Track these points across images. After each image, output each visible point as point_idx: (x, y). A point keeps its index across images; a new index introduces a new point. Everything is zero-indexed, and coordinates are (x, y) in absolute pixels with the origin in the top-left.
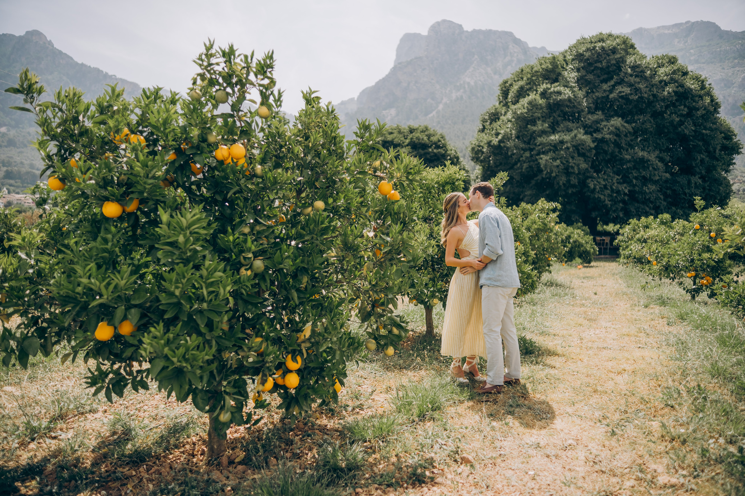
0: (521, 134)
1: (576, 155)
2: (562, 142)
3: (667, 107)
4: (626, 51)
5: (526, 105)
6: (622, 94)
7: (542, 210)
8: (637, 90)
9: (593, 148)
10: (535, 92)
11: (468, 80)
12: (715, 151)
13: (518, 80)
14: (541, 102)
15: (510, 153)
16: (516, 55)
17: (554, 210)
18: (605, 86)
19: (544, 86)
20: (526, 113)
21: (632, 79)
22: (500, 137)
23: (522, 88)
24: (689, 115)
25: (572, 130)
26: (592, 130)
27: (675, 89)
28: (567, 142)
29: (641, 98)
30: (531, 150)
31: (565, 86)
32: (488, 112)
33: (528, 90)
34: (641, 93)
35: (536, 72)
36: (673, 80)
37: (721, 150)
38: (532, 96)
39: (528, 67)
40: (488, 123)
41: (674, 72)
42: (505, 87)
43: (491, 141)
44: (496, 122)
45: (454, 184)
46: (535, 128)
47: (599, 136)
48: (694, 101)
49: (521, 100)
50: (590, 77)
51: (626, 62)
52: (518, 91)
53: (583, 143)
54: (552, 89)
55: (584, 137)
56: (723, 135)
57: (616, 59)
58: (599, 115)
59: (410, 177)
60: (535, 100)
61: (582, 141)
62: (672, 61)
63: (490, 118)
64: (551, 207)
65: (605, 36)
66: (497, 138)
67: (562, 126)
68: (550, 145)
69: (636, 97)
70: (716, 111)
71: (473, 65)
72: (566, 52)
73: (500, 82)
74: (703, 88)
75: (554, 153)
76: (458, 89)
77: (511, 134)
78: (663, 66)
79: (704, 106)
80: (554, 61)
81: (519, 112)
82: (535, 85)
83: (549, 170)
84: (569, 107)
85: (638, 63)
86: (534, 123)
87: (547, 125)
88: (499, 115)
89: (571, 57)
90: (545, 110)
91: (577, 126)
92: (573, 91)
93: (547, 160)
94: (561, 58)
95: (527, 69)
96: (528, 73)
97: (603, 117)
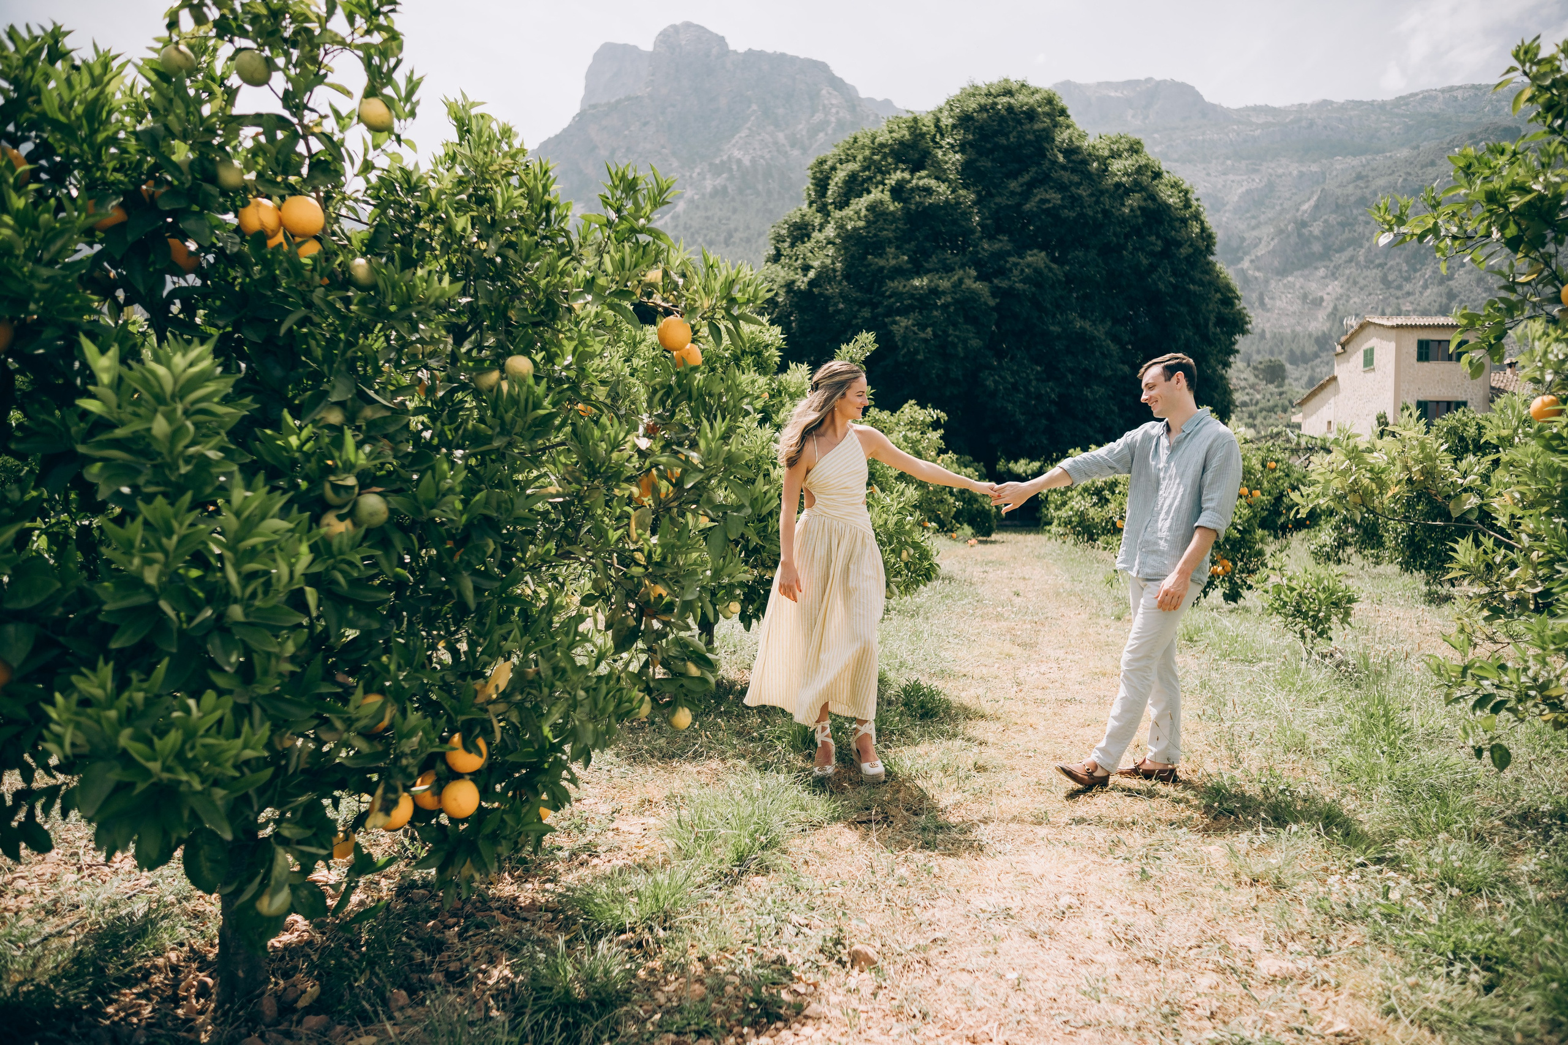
0: (853, 271)
1: (961, 320)
2: (934, 292)
3: (1127, 236)
4: (1053, 119)
5: (863, 212)
6: (1047, 206)
8: (1075, 201)
9: (993, 309)
10: (881, 187)
11: (737, 154)
12: (1207, 326)
13: (848, 161)
14: (894, 207)
15: (831, 309)
16: (834, 110)
17: (935, 425)
18: (1013, 185)
19: (899, 175)
20: (864, 228)
21: (1066, 176)
22: (812, 274)
23: (854, 176)
24: (1166, 253)
25: (953, 270)
26: (991, 271)
27: (1143, 204)
28: (944, 293)
29: (1082, 215)
30: (873, 304)
31: (938, 178)
32: (786, 222)
33: (864, 181)
34: (1081, 206)
35: (882, 145)
36: (1138, 187)
37: (1216, 325)
38: (875, 195)
39: (866, 133)
40: (786, 245)
41: (1140, 170)
43: (793, 282)
44: (803, 242)
45: (759, 354)
46: (882, 262)
47: (1004, 284)
48: (1173, 228)
49: (853, 201)
50: (985, 163)
51: (1053, 140)
52: (845, 182)
53: (974, 296)
54: (914, 183)
55: (978, 286)
56: (1218, 295)
57: (1034, 132)
58: (1003, 243)
59: (736, 312)
60: (881, 202)
61: (973, 292)
62: (1135, 149)
63: (790, 234)
64: (929, 419)
65: (1015, 87)
66: (805, 275)
67: (934, 259)
68: (912, 296)
69: (1073, 214)
70: (1209, 249)
71: (749, 125)
72: (941, 110)
73: (812, 161)
74: (1187, 205)
75: (921, 313)
76: (717, 170)
77: (834, 270)
78: (1120, 156)
79: (1189, 239)
80: (914, 126)
81: (850, 226)
82: (881, 171)
83: (913, 346)
84: (944, 222)
85: (1077, 144)
86: (880, 251)
87: (906, 258)
88: (810, 228)
89: (951, 121)
90: (900, 224)
91: (965, 260)
92: (953, 190)
93: (908, 327)
94: (931, 122)
95: (863, 139)
96: (866, 146)
97: (1011, 247)
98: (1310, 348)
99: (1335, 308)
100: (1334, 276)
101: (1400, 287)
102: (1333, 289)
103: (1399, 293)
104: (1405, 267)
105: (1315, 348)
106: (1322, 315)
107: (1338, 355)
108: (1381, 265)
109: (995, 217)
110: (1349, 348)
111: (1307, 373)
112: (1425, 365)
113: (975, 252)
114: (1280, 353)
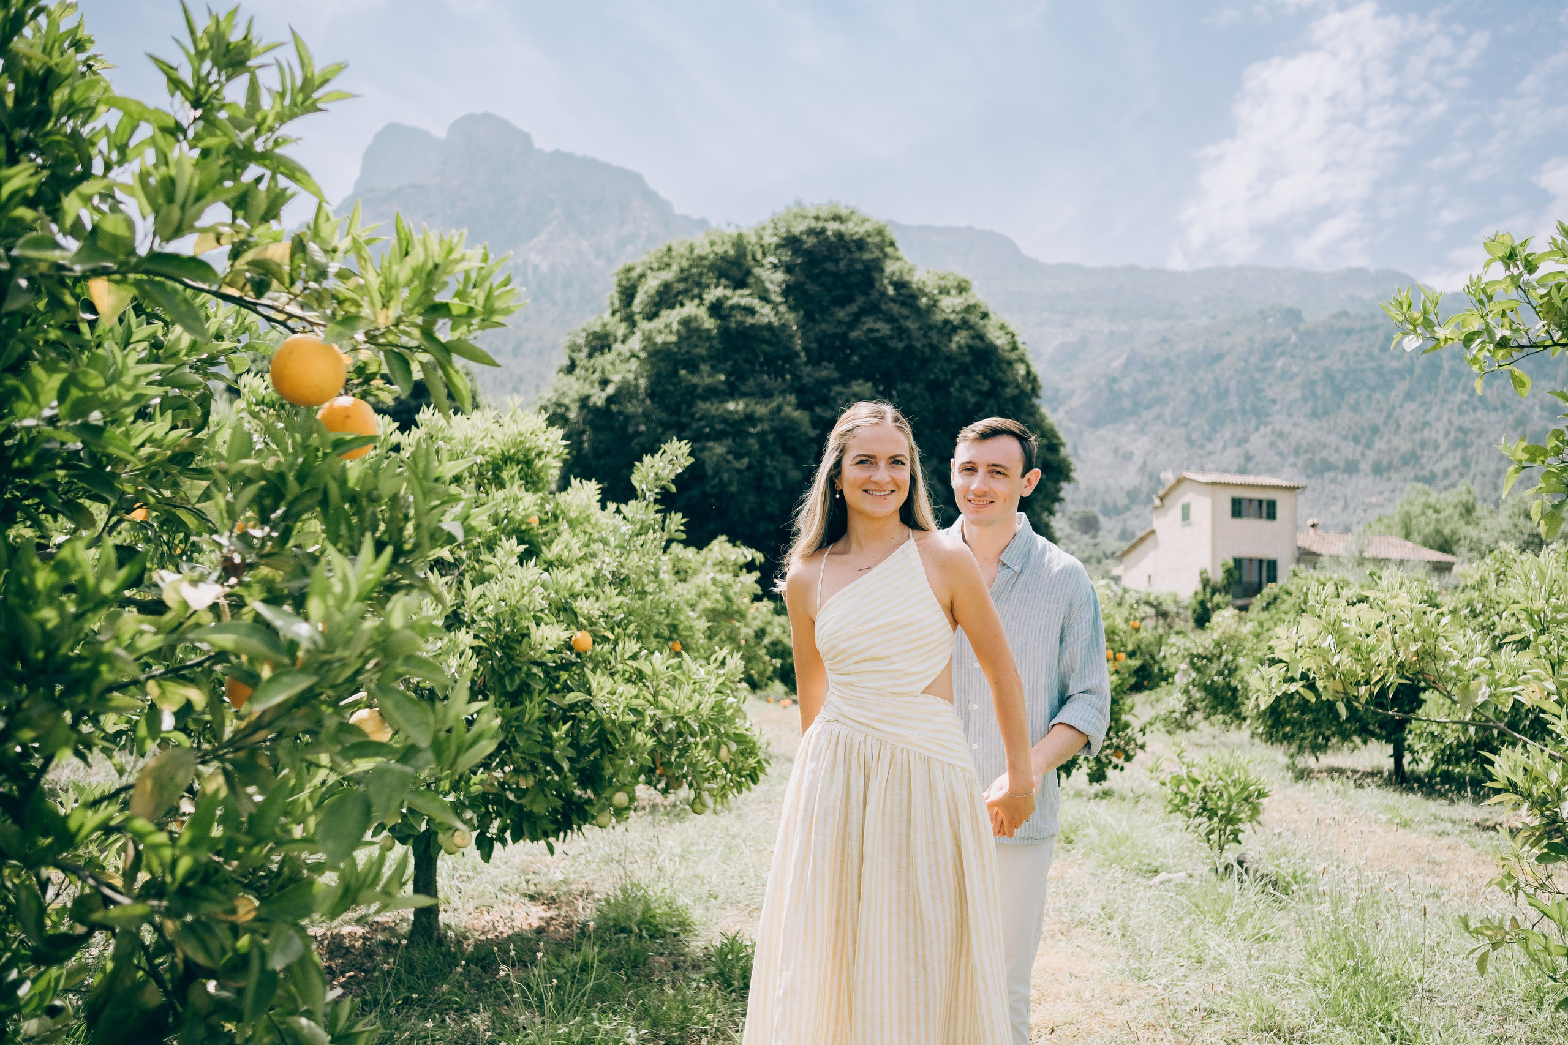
0: (659, 389)
1: (779, 450)
2: (750, 419)
3: (955, 374)
4: (882, 250)
5: (675, 326)
6: (876, 335)
7: (722, 563)
8: (901, 332)
9: (813, 440)
10: (696, 301)
13: (659, 269)
14: (709, 323)
15: (631, 430)
17: (750, 567)
18: (841, 314)
19: (720, 292)
20: (675, 344)
21: (895, 308)
22: (610, 390)
23: (667, 286)
25: (772, 395)
26: (813, 399)
27: (970, 342)
28: (760, 420)
29: (910, 348)
30: (681, 427)
31: (762, 299)
32: (584, 330)
33: (679, 293)
34: (910, 338)
35: (702, 258)
36: (965, 324)
38: (690, 308)
39: (682, 243)
40: (583, 355)
41: (969, 309)
42: (628, 280)
43: (588, 397)
44: (602, 354)
46: (695, 380)
48: (1001, 370)
49: (664, 313)
50: (812, 288)
51: (882, 270)
52: (658, 293)
53: (792, 426)
54: (735, 301)
55: (797, 414)
57: (863, 261)
58: (827, 371)
60: (696, 318)
61: (792, 421)
63: (588, 343)
64: (742, 560)
65: (843, 212)
66: (603, 390)
67: (751, 382)
68: (724, 421)
69: (901, 346)
70: (1035, 392)
71: (550, 228)
72: (764, 228)
73: (619, 267)
74: (1014, 348)
75: (734, 440)
77: (637, 387)
78: (948, 293)
79: (1016, 381)
80: (739, 244)
81: (659, 340)
82: (699, 284)
83: (726, 476)
84: (769, 343)
85: (906, 278)
86: (693, 368)
87: (722, 377)
88: (611, 339)
89: (775, 240)
90: (716, 343)
91: (784, 386)
92: (777, 313)
93: (721, 455)
94: (753, 239)
95: (680, 249)
96: (682, 256)
97: (836, 375)
98: (1122, 501)
99: (1145, 463)
100: (1142, 430)
101: (1202, 447)
102: (1141, 445)
103: (1202, 452)
104: (1206, 428)
105: (1126, 501)
106: (1132, 469)
107: (1156, 508)
108: (1186, 425)
109: (821, 344)
110: (1167, 502)
111: (1120, 526)
112: (1239, 522)
113: (796, 377)
114: (1094, 504)
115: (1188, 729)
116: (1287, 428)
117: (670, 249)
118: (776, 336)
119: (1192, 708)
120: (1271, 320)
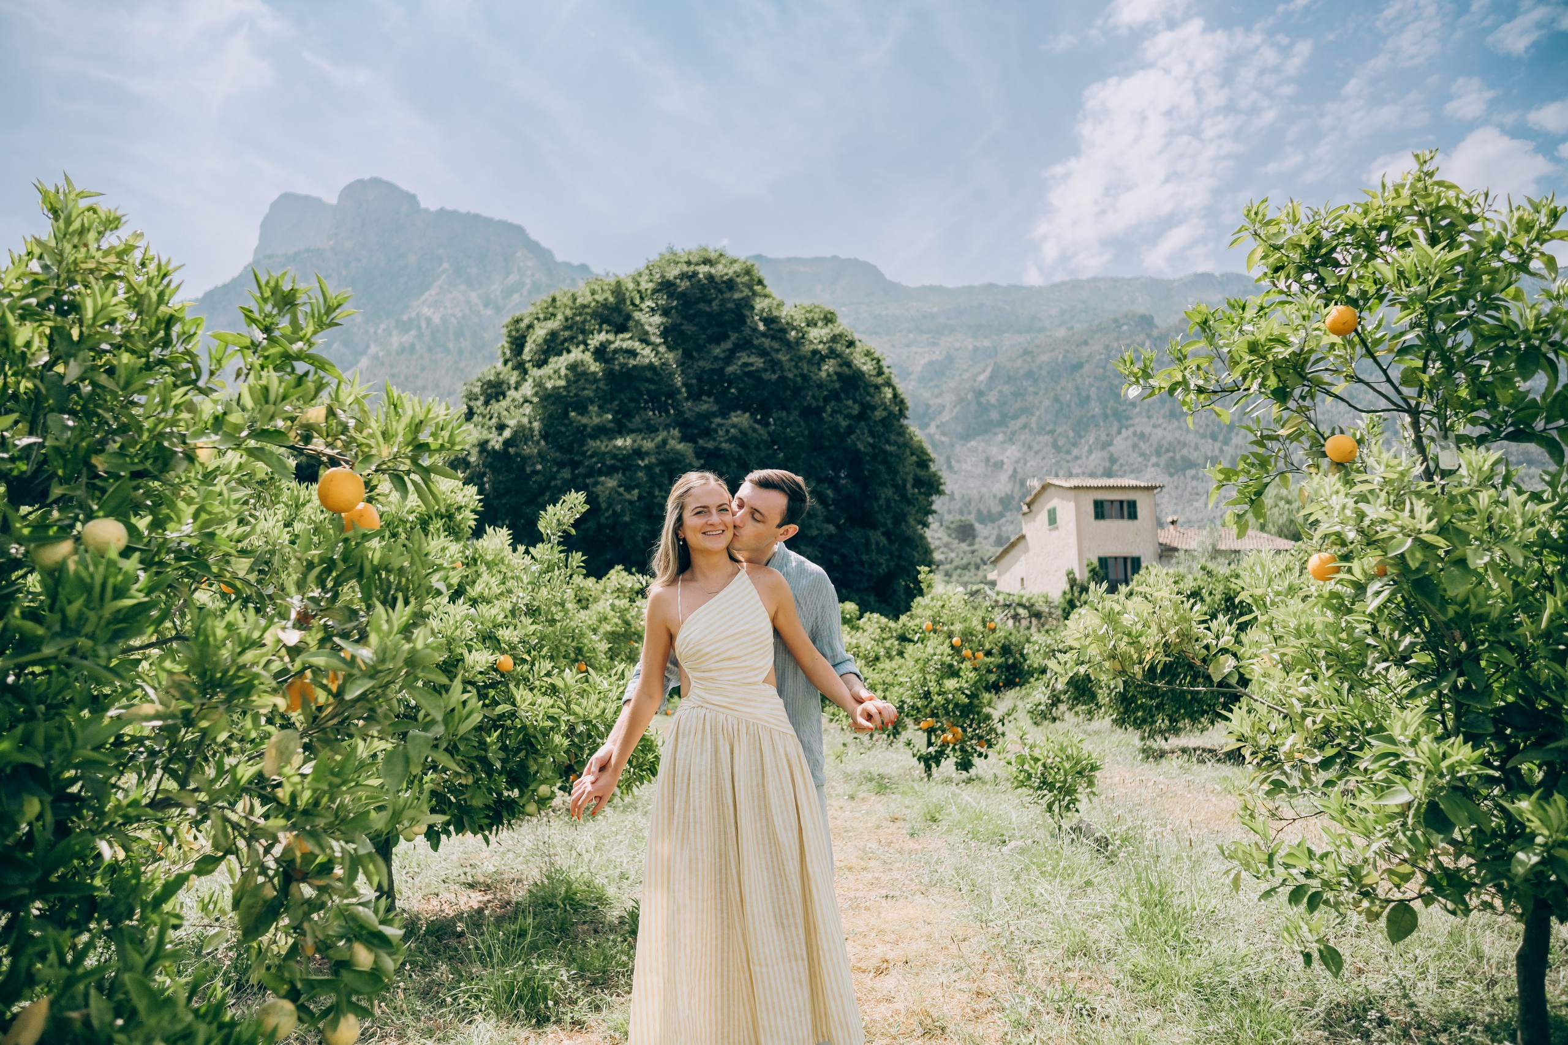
0: (551, 431)
2: (638, 453)
3: (826, 400)
4: (751, 289)
5: (563, 372)
6: (750, 369)
8: (774, 364)
10: (582, 347)
11: (426, 311)
12: (904, 486)
13: (545, 319)
14: (595, 367)
15: (528, 470)
18: (717, 351)
19: (603, 337)
20: (564, 388)
21: (767, 342)
22: (507, 433)
23: (553, 334)
24: (862, 416)
25: (657, 430)
26: (696, 432)
27: (839, 370)
28: (647, 453)
29: (782, 379)
30: (575, 465)
31: (642, 341)
32: (479, 380)
33: (565, 340)
34: (782, 369)
35: (584, 306)
36: (833, 353)
37: (914, 487)
38: (576, 354)
39: (565, 293)
40: (479, 403)
41: (835, 339)
42: (517, 331)
43: (487, 442)
44: (498, 401)
46: (584, 420)
47: (710, 445)
48: (869, 394)
49: (553, 360)
50: (689, 328)
51: (752, 308)
52: (546, 341)
54: (617, 344)
55: (681, 447)
56: (914, 458)
57: (734, 301)
58: (707, 405)
60: (582, 362)
61: (676, 452)
62: (829, 319)
63: (484, 392)
64: (637, 586)
65: (713, 256)
66: (500, 435)
67: (637, 419)
68: (614, 457)
69: (774, 377)
70: (902, 414)
71: (440, 282)
72: (640, 275)
73: (507, 320)
74: (880, 373)
75: (624, 474)
76: (404, 328)
77: (531, 430)
78: (816, 325)
79: (883, 403)
80: (618, 290)
81: (549, 385)
82: (583, 332)
83: (618, 508)
84: (651, 381)
85: (775, 313)
86: (582, 409)
87: (610, 417)
88: (505, 386)
89: (651, 285)
90: (602, 385)
91: (668, 421)
92: (657, 353)
93: (613, 488)
94: (631, 286)
95: (564, 300)
96: (566, 306)
97: (715, 408)
98: (996, 508)
99: (1015, 471)
100: (1011, 441)
101: (1069, 452)
102: (1011, 454)
103: (1069, 457)
104: (1071, 434)
105: (1000, 508)
106: (1004, 477)
107: (1024, 514)
108: (1052, 432)
109: (700, 379)
110: (1034, 508)
111: (995, 532)
112: (1102, 523)
113: (679, 413)
114: (970, 513)
115: (1054, 719)
116: (1148, 430)
117: (554, 300)
118: (659, 375)
119: (1056, 701)
120: (1125, 328)
